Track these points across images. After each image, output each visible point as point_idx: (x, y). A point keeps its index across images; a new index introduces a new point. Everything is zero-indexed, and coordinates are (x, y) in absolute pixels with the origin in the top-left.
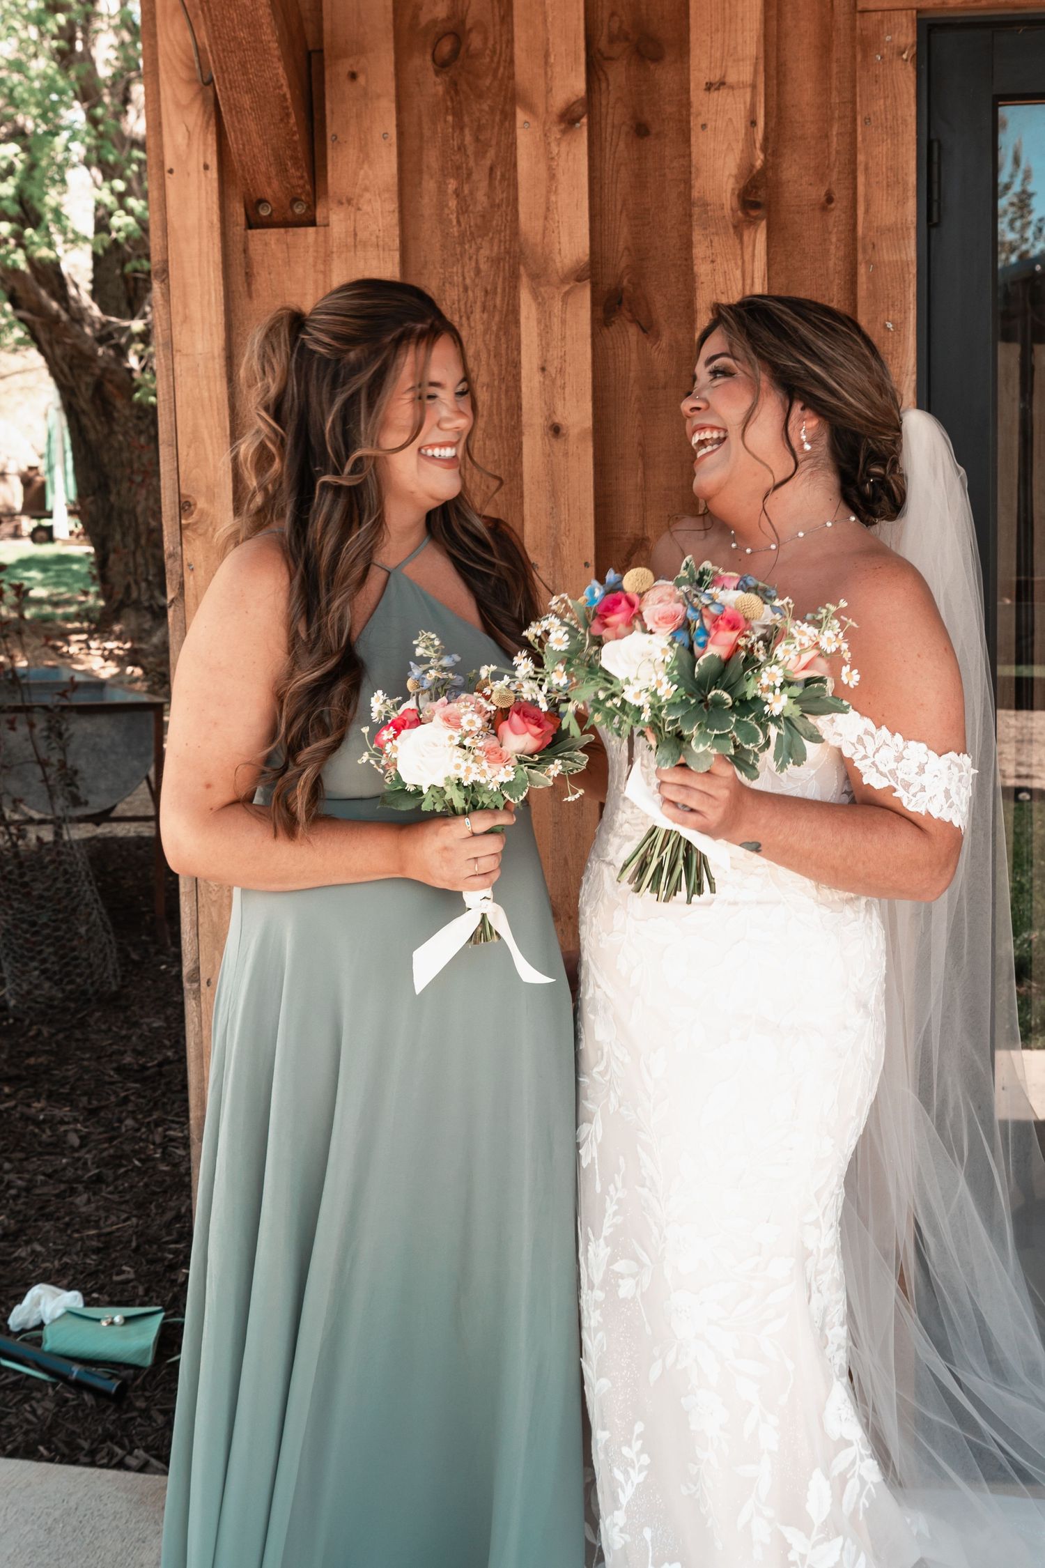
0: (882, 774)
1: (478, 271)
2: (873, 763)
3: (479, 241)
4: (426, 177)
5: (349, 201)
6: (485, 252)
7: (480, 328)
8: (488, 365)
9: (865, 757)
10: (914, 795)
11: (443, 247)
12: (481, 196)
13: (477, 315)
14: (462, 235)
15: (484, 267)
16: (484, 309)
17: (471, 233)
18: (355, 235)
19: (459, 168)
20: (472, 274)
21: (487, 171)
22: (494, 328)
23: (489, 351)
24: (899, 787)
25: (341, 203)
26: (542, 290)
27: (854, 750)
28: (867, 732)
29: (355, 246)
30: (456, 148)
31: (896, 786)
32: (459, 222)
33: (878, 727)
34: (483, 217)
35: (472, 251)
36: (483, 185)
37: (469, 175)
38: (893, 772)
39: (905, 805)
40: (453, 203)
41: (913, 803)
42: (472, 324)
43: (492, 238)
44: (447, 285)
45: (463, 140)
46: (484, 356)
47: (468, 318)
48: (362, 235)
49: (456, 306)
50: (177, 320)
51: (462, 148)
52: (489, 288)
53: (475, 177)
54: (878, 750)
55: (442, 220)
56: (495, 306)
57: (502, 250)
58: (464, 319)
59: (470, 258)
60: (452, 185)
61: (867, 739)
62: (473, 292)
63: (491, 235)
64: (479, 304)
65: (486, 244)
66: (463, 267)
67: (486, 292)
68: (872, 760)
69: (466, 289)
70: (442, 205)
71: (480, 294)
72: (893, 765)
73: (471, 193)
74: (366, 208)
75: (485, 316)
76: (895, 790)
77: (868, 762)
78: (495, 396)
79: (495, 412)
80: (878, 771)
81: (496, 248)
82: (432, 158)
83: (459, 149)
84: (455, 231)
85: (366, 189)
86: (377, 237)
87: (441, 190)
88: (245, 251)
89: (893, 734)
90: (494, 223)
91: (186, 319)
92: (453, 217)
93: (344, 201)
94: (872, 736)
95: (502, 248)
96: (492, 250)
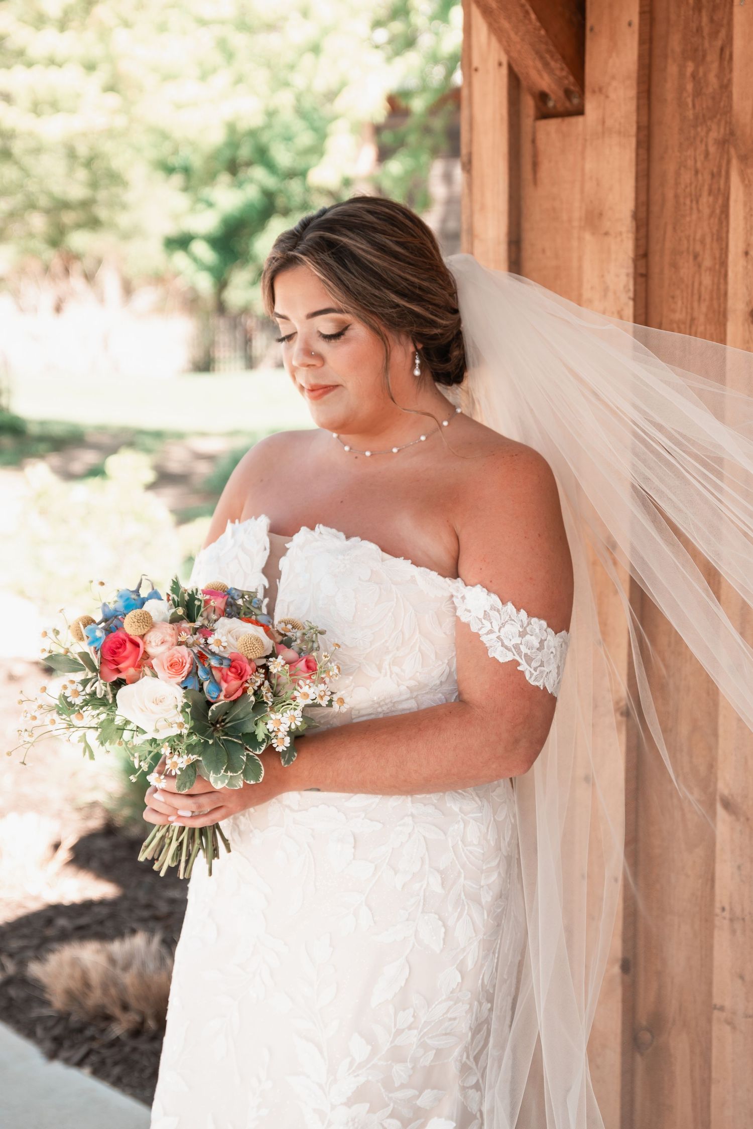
0: (507, 648)
1: (707, 154)
2: (498, 637)
3: (709, 123)
4: (670, 61)
5: (600, 90)
6: (713, 135)
7: (706, 211)
8: (712, 249)
9: (491, 632)
10: (535, 669)
11: (681, 130)
12: (712, 78)
13: (705, 199)
14: (696, 117)
15: (712, 149)
16: (710, 192)
17: (704, 116)
18: (604, 122)
19: (696, 50)
20: (702, 157)
21: (718, 51)
22: (718, 211)
23: (712, 235)
24: (522, 661)
25: (594, 92)
26: (749, 171)
27: (481, 626)
28: (493, 608)
29: (603, 133)
30: (695, 30)
31: (520, 660)
32: (694, 106)
33: (504, 603)
34: (713, 98)
35: (703, 134)
36: (715, 66)
37: (704, 57)
38: (517, 647)
39: (527, 678)
40: (690, 87)
41: (533, 678)
42: (701, 208)
43: (720, 120)
44: (682, 169)
45: (700, 22)
46: (708, 240)
47: (697, 202)
48: (609, 122)
49: (688, 190)
50: (477, 207)
51: (699, 30)
52: (715, 170)
53: (709, 58)
54: (503, 625)
55: (681, 104)
56: (719, 189)
57: (728, 132)
58: (694, 202)
59: (701, 141)
60: (690, 67)
61: (494, 614)
62: (702, 174)
63: (719, 116)
64: (706, 187)
65: (714, 127)
66: (695, 150)
67: (713, 175)
68: (498, 634)
69: (697, 172)
70: (681, 89)
71: (707, 177)
72: (517, 640)
73: (705, 75)
74: (613, 96)
75: (711, 199)
76: (519, 664)
77: (493, 636)
78: (716, 280)
79: (715, 296)
80: (503, 645)
81: (722, 130)
82: (675, 43)
83: (697, 30)
84: (690, 114)
85: (613, 78)
86: (620, 124)
87: (681, 74)
88: (534, 141)
89: (518, 610)
90: (722, 104)
91: (483, 208)
92: (689, 100)
93: (597, 89)
94: (498, 611)
95: (728, 129)
96: (719, 132)
